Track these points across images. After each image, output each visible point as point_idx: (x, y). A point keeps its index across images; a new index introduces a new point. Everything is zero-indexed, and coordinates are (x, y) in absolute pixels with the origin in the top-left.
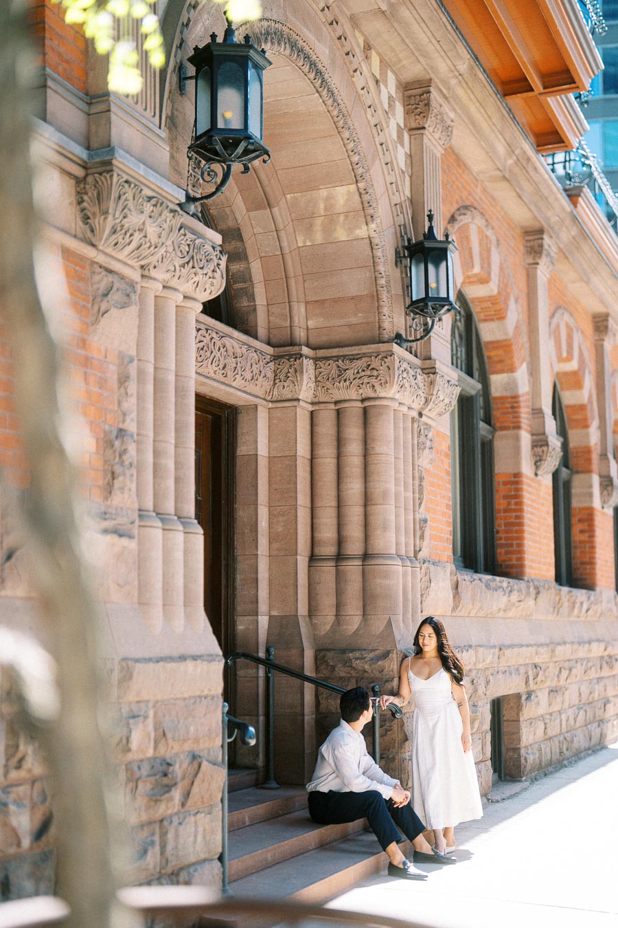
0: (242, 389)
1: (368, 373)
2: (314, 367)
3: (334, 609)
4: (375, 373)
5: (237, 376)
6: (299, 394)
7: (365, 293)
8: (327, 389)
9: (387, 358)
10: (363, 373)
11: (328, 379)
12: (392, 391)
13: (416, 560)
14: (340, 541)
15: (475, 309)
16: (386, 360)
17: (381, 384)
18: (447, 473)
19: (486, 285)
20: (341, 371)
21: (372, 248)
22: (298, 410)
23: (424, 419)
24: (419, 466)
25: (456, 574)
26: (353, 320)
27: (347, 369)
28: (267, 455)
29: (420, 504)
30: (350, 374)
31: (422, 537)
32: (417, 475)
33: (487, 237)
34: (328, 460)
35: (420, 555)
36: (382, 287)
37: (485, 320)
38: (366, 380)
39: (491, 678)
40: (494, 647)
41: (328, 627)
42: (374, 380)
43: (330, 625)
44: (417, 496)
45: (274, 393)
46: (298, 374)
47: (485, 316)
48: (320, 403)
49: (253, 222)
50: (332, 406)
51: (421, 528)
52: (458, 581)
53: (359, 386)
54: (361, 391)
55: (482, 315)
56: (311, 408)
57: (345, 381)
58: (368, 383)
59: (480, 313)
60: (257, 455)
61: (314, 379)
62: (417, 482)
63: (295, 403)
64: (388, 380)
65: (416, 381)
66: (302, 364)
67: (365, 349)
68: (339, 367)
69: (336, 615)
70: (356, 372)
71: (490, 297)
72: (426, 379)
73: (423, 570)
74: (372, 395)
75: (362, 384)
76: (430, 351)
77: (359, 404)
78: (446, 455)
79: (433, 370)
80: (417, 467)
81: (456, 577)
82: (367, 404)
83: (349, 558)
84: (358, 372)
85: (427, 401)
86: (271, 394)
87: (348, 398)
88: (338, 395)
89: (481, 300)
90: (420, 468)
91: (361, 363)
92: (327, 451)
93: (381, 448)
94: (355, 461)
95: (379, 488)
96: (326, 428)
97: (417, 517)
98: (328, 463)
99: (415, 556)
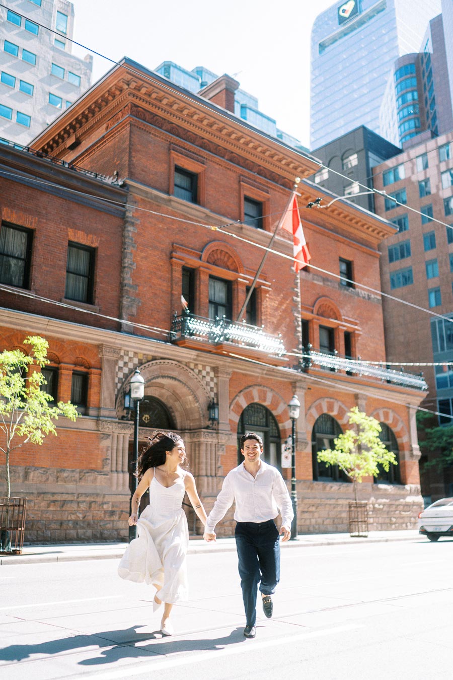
1: (199, 435)
2: (190, 434)
7: (199, 418)
12: (203, 439)
16: (201, 433)
17: (200, 438)
21: (198, 408)
23: (220, 443)
24: (218, 455)
26: (197, 424)
30: (195, 436)
32: (217, 457)
36: (201, 416)
44: (217, 461)
61: (190, 437)
65: (212, 435)
67: (198, 430)
74: (199, 440)
75: (198, 438)
76: (219, 429)
77: (197, 442)
79: (218, 433)
84: (197, 435)
85: (218, 440)
87: (195, 441)
91: (197, 433)
92: (193, 453)
93: (201, 452)
94: (197, 455)
95: (201, 461)
96: (193, 448)
97: (217, 466)
98: (193, 455)
99: (216, 476)
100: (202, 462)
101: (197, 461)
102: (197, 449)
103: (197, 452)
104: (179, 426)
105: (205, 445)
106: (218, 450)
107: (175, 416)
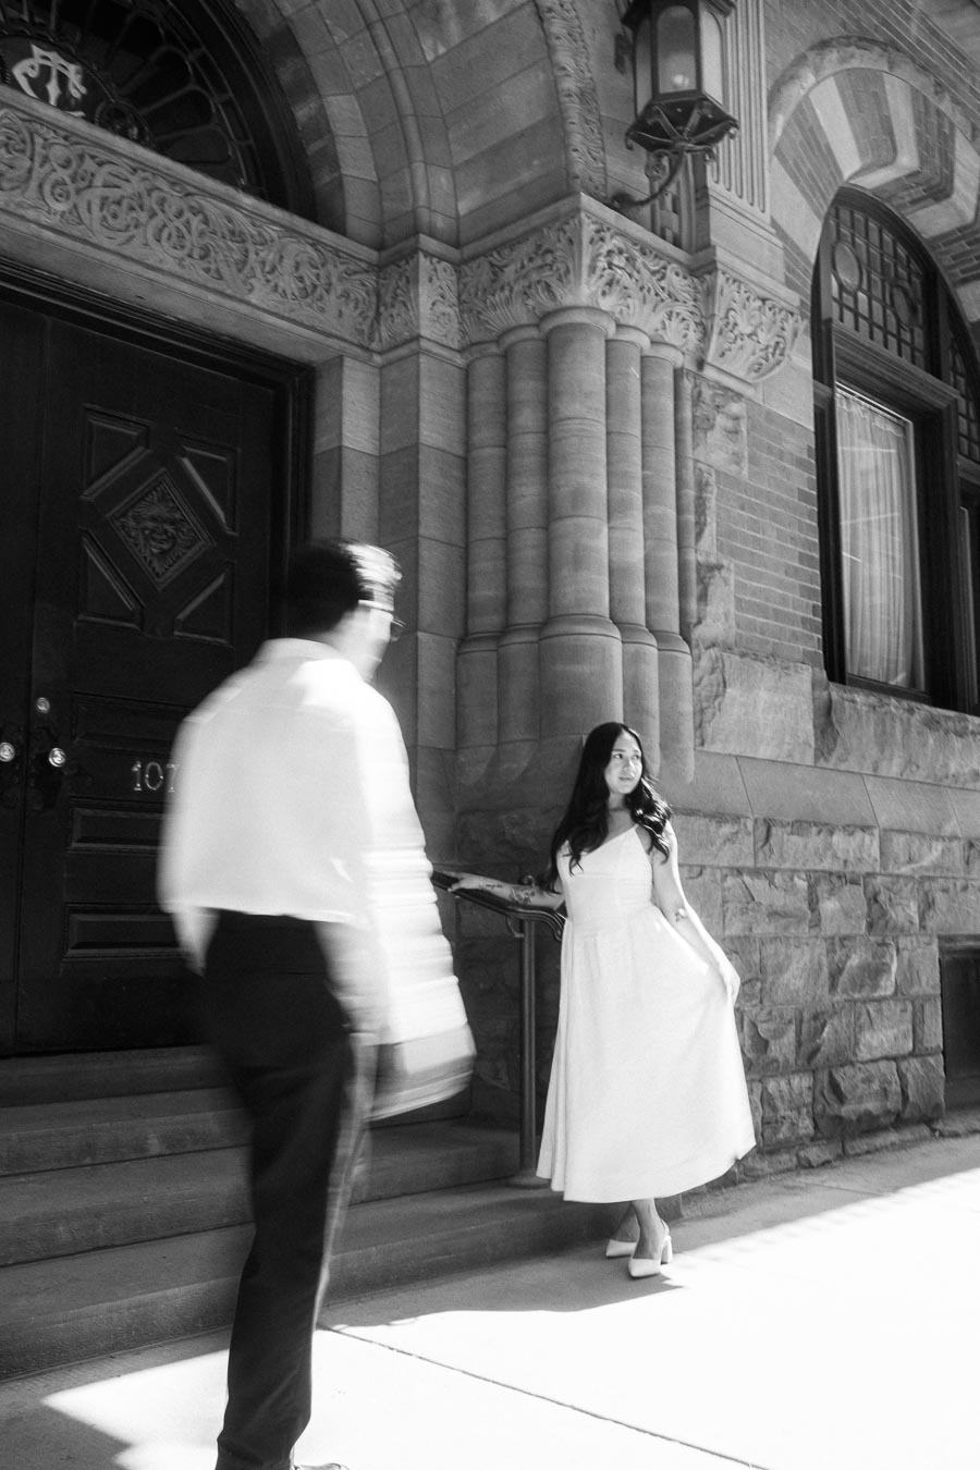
0: (286, 315)
1: (539, 262)
2: (454, 278)
3: (494, 733)
4: (549, 258)
5: (253, 281)
6: (418, 327)
7: (541, 117)
8: (479, 313)
9: (567, 223)
10: (531, 265)
11: (476, 294)
12: (585, 289)
13: (687, 640)
14: (508, 602)
15: (943, 261)
16: (567, 227)
17: (560, 280)
18: (803, 496)
19: (945, 203)
20: (497, 270)
21: (541, 19)
22: (423, 359)
23: (709, 372)
24: (696, 461)
25: (827, 688)
26: (526, 176)
27: (506, 266)
28: (376, 453)
29: (699, 535)
30: (509, 273)
31: (703, 597)
32: (690, 476)
33: (939, 113)
34: (488, 451)
35: (698, 633)
36: (569, 95)
37: (965, 281)
38: (534, 277)
39: (940, 897)
40: (954, 838)
41: (482, 769)
42: (548, 273)
43: (485, 765)
44: (691, 517)
45: (383, 334)
46: (411, 286)
47: (963, 272)
48: (472, 344)
49: (328, 22)
50: (494, 349)
51: (701, 580)
52: (830, 701)
53: (525, 293)
54: (531, 302)
55: (957, 270)
56: (460, 361)
57: (502, 289)
58: (539, 282)
59: (951, 267)
60: (340, 448)
61: (455, 300)
62: (690, 493)
63: (413, 346)
64: (571, 266)
65: (663, 283)
66: (417, 267)
67: (536, 219)
68: (492, 265)
69: (498, 745)
70: (519, 265)
71: (960, 229)
72: (699, 287)
73: (705, 663)
74: (550, 305)
75: (529, 287)
76: (708, 235)
77: (534, 333)
78: (800, 463)
79: (710, 268)
80: (690, 464)
81: (825, 694)
82: (549, 325)
83: (516, 630)
84: (523, 267)
85: (705, 335)
86: (377, 335)
87: (514, 324)
88: (499, 318)
89: (947, 238)
90: (700, 465)
91: (527, 248)
92: (486, 434)
93: (569, 407)
94: (528, 442)
95: (565, 485)
96: (485, 392)
97: (692, 557)
98: (488, 456)
99: (685, 634)
100: (579, 497)
101: (528, 493)
102: (526, 388)
103: (527, 418)
104: (358, 206)
105: (599, 348)
106: (703, 425)
107: (322, 127)
